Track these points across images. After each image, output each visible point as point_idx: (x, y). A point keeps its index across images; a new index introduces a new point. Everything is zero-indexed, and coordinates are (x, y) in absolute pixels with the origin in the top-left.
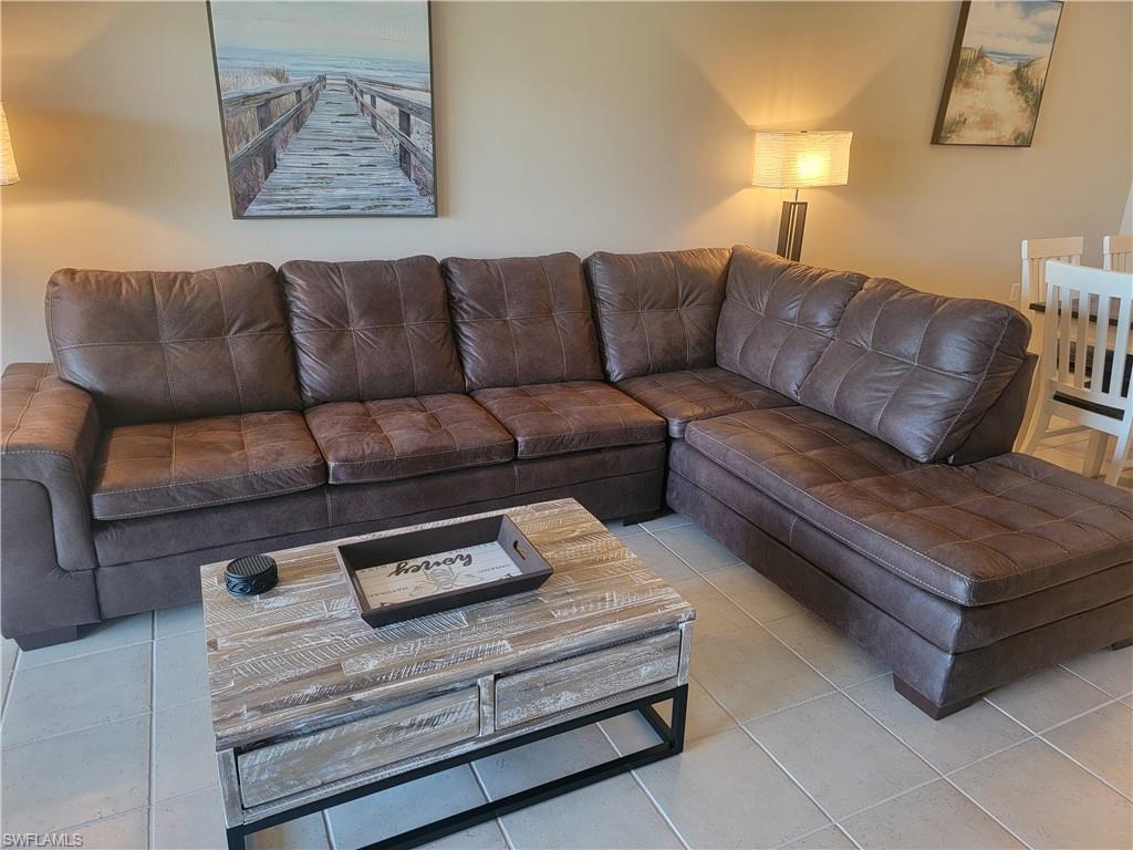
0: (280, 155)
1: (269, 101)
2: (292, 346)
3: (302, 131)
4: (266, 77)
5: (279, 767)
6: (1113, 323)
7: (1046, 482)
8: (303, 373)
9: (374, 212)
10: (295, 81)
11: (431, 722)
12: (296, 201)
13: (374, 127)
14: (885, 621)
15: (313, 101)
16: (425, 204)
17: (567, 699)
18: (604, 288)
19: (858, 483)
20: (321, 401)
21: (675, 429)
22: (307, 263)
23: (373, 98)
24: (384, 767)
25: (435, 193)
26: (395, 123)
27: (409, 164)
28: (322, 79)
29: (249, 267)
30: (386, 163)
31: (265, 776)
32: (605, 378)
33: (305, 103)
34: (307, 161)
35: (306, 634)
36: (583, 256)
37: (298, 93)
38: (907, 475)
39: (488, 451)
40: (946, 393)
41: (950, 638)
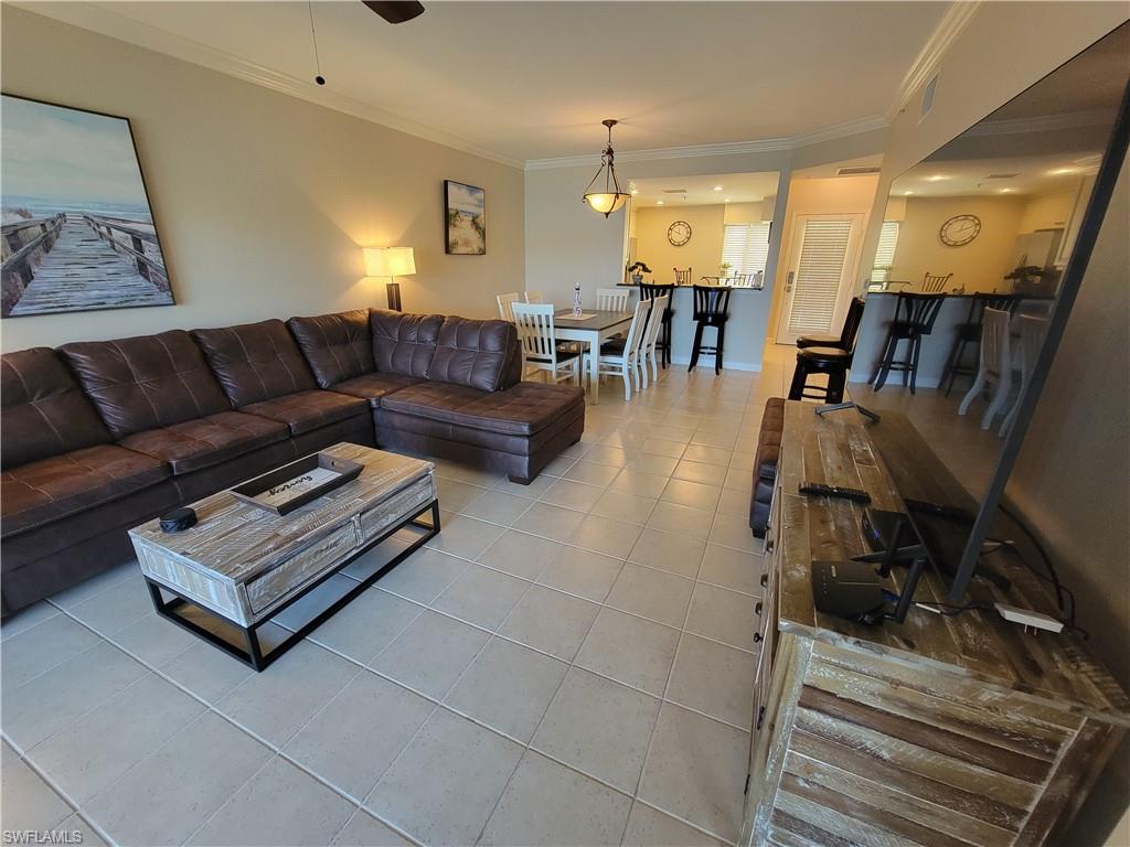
0: (35, 269)
1: (16, 231)
2: (91, 402)
3: (51, 252)
4: (11, 215)
5: (268, 587)
6: (541, 326)
7: (538, 388)
8: (106, 418)
9: (126, 305)
10: (38, 217)
11: (335, 544)
12: (56, 302)
13: (113, 248)
14: (501, 454)
15: (58, 230)
16: (165, 297)
17: (392, 517)
18: (303, 337)
19: (473, 404)
20: (128, 434)
21: (374, 403)
22: (84, 343)
23: (108, 229)
24: (318, 573)
25: (170, 289)
26: (130, 245)
27: (147, 271)
28: (62, 216)
29: (34, 352)
30: (129, 272)
31: (262, 594)
32: (318, 387)
33: (51, 232)
34: (63, 273)
35: (243, 530)
36: (284, 319)
37: (43, 225)
38: (488, 397)
39: (275, 435)
40: (494, 360)
41: (526, 450)
